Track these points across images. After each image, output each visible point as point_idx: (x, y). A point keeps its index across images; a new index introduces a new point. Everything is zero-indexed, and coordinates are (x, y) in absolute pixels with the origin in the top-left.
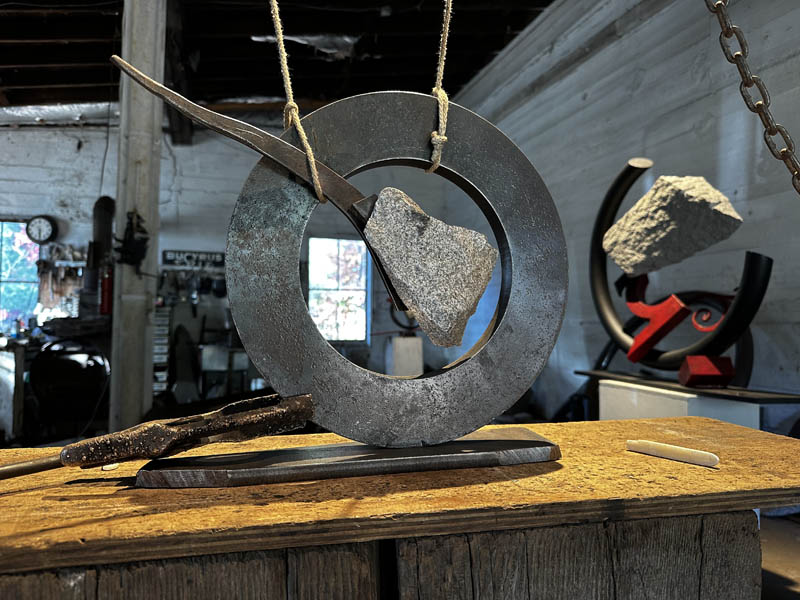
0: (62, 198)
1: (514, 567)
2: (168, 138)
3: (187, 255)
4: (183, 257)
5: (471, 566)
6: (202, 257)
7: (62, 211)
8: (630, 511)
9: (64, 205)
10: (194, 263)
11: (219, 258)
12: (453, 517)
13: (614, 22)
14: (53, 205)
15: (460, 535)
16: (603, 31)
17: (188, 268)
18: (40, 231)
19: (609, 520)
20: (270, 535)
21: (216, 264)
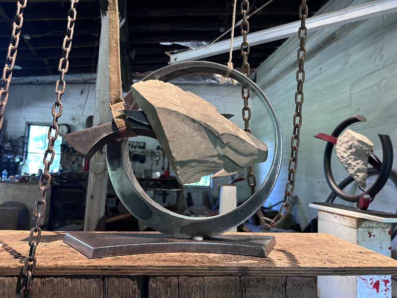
0: (73, 116)
1: (197, 292)
5: (179, 289)
7: (73, 122)
8: (252, 272)
9: (74, 119)
10: (131, 147)
11: (142, 145)
12: (172, 268)
13: (335, 32)
14: (69, 119)
15: (175, 276)
16: (330, 36)
18: (63, 131)
19: (242, 275)
20: (98, 270)
21: (140, 147)
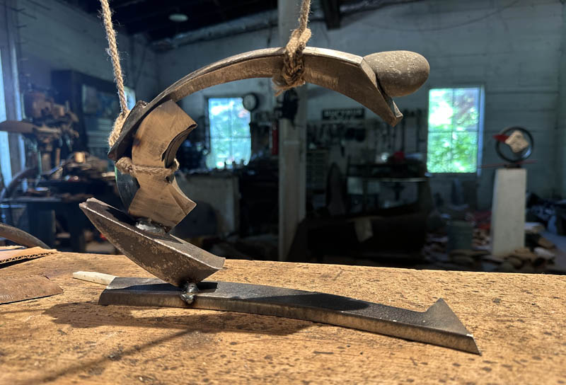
2: (324, 26)
3: (338, 112)
4: (335, 114)
6: (349, 112)
7: (261, 88)
10: (343, 118)
11: (359, 112)
14: (256, 85)
17: (338, 121)
18: (249, 103)
21: (358, 117)
